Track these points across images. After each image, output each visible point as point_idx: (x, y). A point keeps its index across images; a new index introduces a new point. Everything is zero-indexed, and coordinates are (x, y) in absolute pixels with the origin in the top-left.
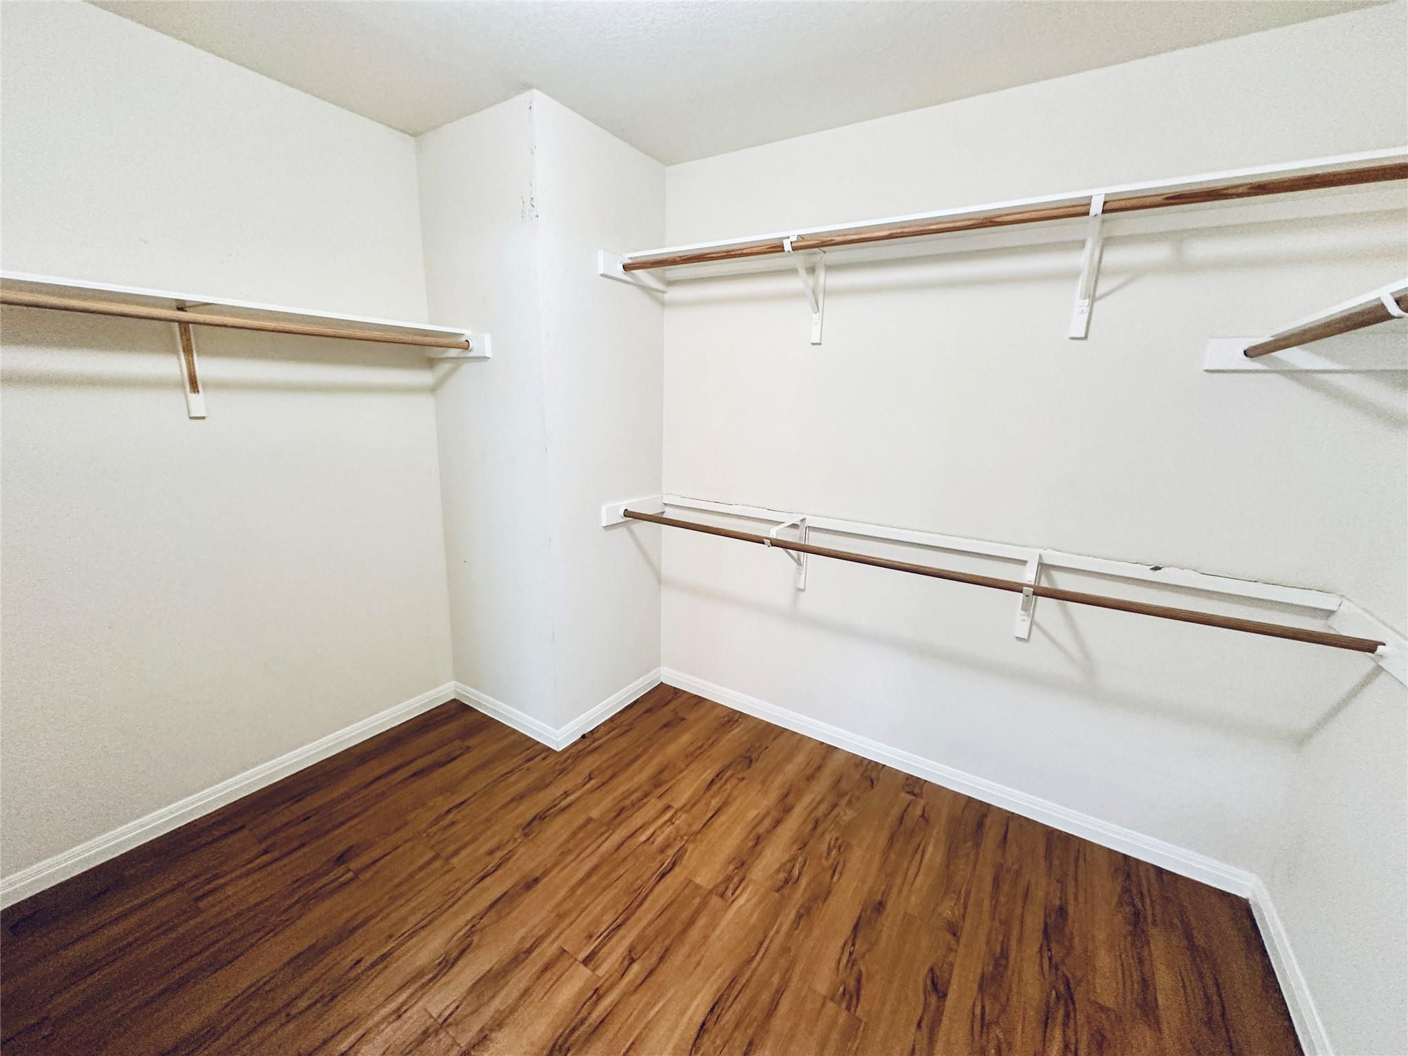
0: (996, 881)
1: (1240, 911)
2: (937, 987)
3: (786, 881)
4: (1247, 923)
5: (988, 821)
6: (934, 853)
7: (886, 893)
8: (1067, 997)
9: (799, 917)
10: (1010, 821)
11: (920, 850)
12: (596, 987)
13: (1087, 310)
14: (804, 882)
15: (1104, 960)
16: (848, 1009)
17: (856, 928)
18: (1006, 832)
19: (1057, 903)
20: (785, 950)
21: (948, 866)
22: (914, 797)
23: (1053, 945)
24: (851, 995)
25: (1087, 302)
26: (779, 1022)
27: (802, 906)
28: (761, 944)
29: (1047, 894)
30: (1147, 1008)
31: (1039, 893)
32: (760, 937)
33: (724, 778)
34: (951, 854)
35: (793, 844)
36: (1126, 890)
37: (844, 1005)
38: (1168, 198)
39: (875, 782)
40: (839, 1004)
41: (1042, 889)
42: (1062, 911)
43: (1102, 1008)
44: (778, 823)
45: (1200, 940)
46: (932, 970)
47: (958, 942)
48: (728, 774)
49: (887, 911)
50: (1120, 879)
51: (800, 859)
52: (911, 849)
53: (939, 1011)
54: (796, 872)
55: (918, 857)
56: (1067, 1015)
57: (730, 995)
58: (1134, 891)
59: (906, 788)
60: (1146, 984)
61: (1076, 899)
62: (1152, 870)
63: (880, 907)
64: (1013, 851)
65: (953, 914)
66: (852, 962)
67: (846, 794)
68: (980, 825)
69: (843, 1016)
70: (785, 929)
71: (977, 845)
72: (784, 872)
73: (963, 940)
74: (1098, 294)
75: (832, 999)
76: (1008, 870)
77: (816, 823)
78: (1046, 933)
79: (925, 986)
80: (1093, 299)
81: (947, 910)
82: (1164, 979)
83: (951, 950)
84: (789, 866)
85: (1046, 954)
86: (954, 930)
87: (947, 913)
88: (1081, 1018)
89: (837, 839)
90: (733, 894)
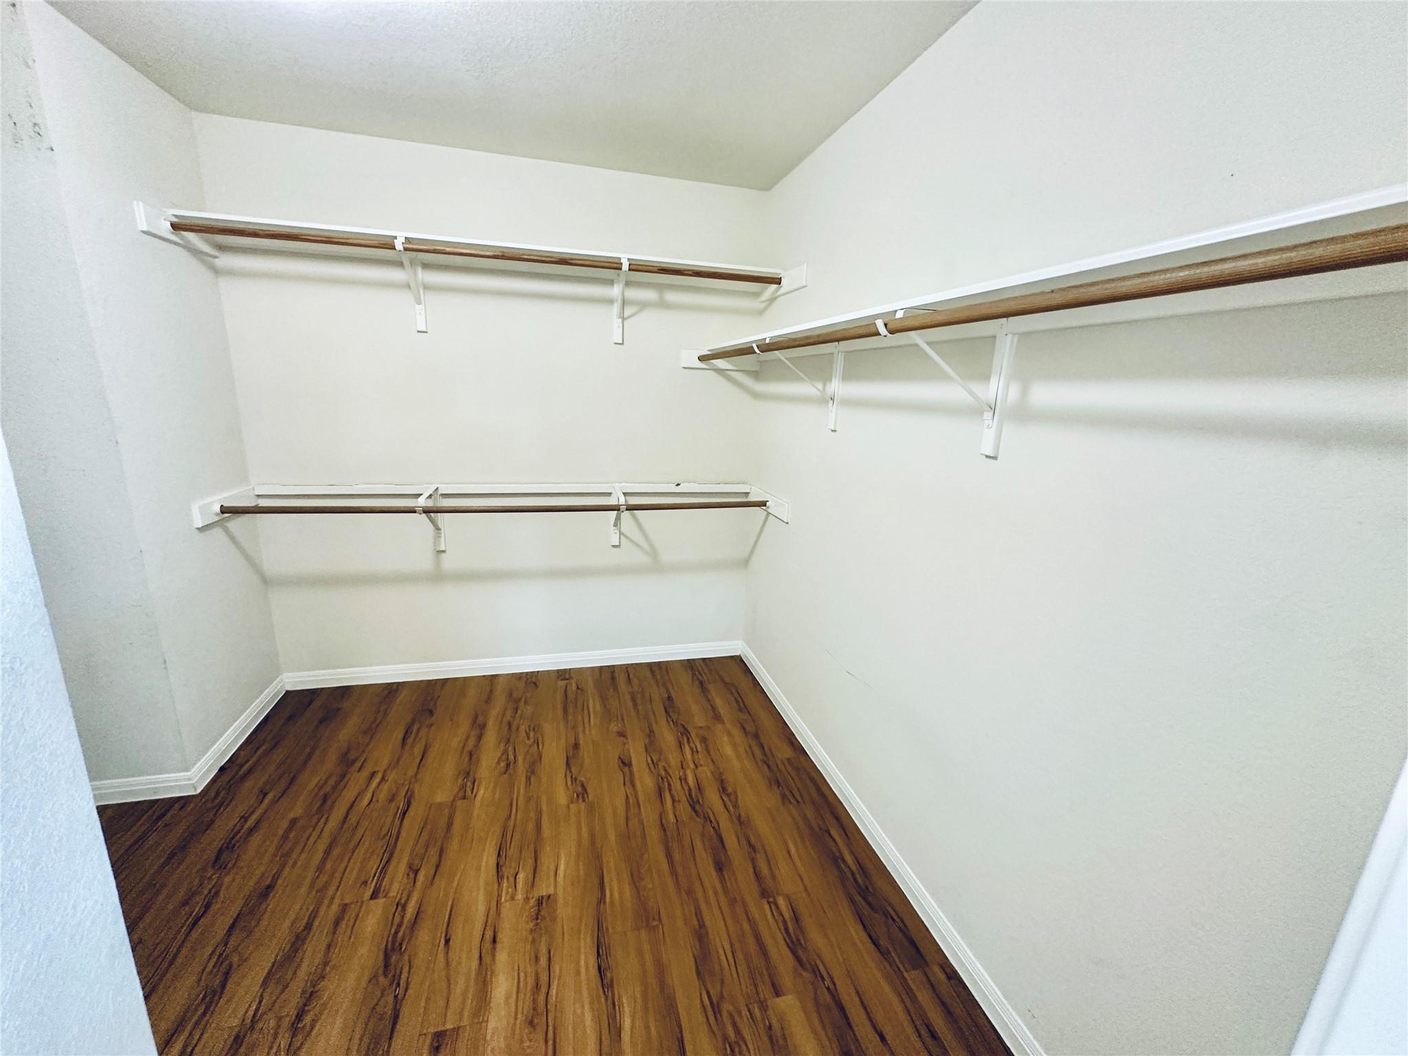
0: (634, 700)
1: (738, 661)
2: (625, 763)
3: (508, 765)
4: (742, 664)
5: (616, 675)
6: (594, 704)
7: (576, 738)
8: (686, 732)
9: (528, 779)
10: (629, 669)
11: (585, 707)
12: (396, 903)
13: (621, 325)
14: (520, 759)
15: (695, 708)
16: (584, 801)
17: (568, 764)
18: (629, 676)
19: (666, 695)
20: (529, 799)
21: (605, 706)
22: (568, 681)
23: (671, 714)
24: (583, 794)
25: (620, 320)
26: (546, 832)
27: (527, 771)
28: (511, 805)
29: (660, 694)
30: (717, 717)
31: (656, 696)
32: (508, 802)
33: (415, 731)
34: (604, 700)
35: (499, 743)
36: (694, 674)
37: (581, 800)
38: (659, 270)
39: (538, 683)
40: (578, 801)
41: (656, 694)
42: (670, 698)
43: (701, 728)
44: (480, 737)
45: (727, 680)
46: (620, 758)
47: (627, 738)
48: (416, 727)
49: (581, 747)
50: (689, 671)
51: (510, 749)
52: (580, 708)
53: (631, 774)
54: (511, 757)
55: (586, 711)
56: (688, 739)
57: (506, 840)
58: (697, 673)
59: (560, 678)
60: (714, 708)
61: (674, 689)
62: (701, 661)
63: (576, 746)
64: (635, 682)
65: (619, 727)
66: (574, 780)
67: (520, 699)
68: (613, 678)
69: (583, 806)
70: (522, 791)
71: (616, 689)
72: (503, 761)
73: (629, 737)
74: (626, 315)
75: (572, 803)
76: (638, 692)
77: (510, 724)
78: (667, 712)
79: (619, 766)
80: (624, 319)
81: (614, 727)
82: (719, 702)
83: (625, 744)
84: (504, 757)
85: (669, 719)
86: (622, 734)
87: (616, 729)
88: (693, 735)
89: (529, 726)
90: (472, 793)
